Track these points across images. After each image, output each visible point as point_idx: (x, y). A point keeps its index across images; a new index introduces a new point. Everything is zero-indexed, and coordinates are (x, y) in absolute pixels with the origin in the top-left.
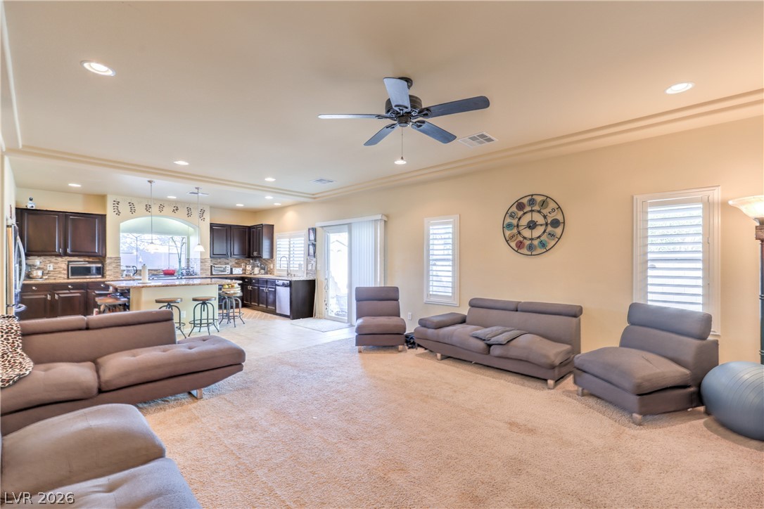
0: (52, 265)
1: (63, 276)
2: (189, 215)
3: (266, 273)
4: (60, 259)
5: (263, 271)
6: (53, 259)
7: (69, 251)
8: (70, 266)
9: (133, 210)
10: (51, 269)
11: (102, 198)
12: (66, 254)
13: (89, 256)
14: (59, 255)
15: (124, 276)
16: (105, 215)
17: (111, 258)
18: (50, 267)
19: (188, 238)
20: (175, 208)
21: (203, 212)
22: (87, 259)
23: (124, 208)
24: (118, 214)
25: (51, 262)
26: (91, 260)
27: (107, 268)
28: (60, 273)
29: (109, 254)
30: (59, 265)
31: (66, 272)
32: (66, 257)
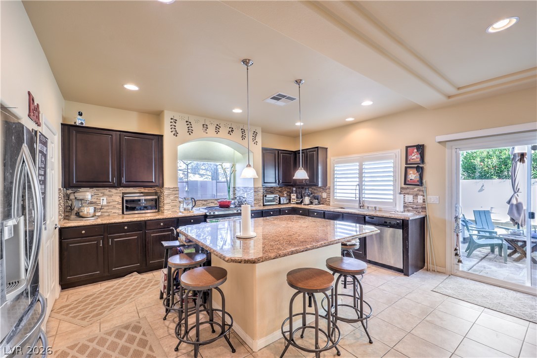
0: (105, 198)
1: (117, 211)
2: (243, 137)
3: (319, 203)
4: (114, 191)
5: (316, 201)
6: (107, 191)
7: (124, 180)
8: (125, 199)
9: (190, 131)
10: (105, 203)
11: (158, 115)
12: (120, 185)
13: (145, 187)
14: (113, 186)
15: (182, 210)
16: (163, 136)
17: (169, 189)
18: (104, 201)
19: (233, 166)
20: (230, 130)
21: (255, 134)
22: (143, 190)
23: (181, 127)
24: (176, 134)
25: (104, 195)
26: (146, 191)
27: (165, 202)
28: (114, 207)
29: (167, 184)
30: (114, 198)
31: (120, 206)
32: (121, 189)
